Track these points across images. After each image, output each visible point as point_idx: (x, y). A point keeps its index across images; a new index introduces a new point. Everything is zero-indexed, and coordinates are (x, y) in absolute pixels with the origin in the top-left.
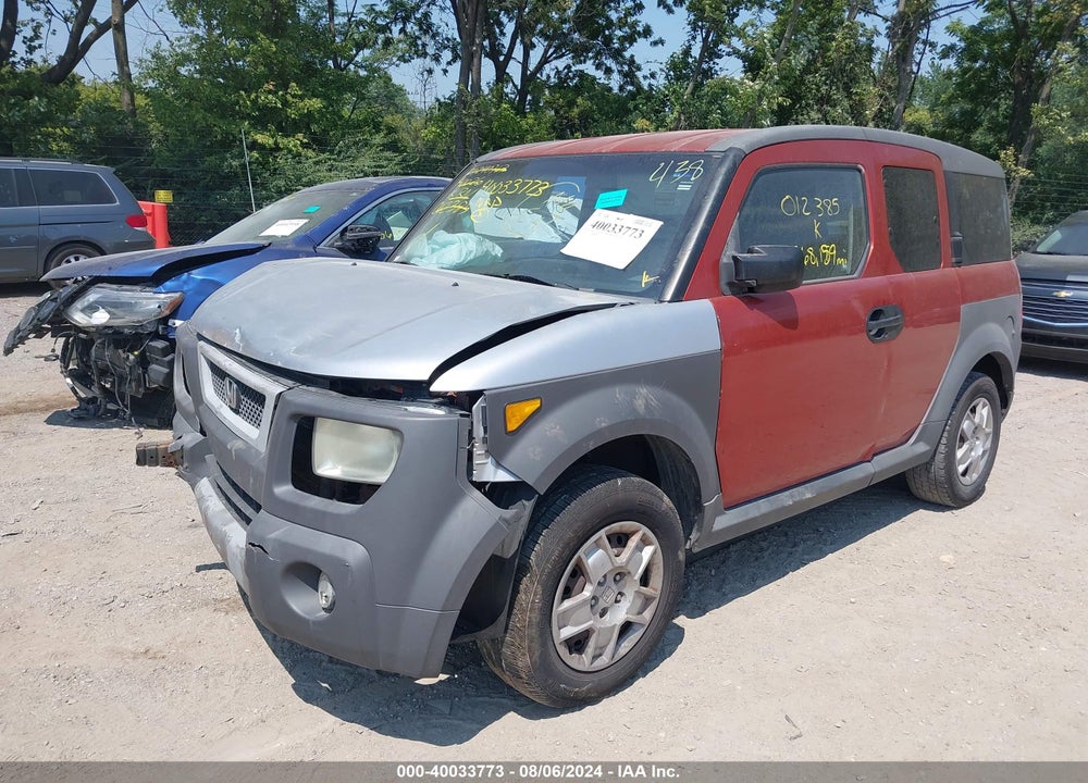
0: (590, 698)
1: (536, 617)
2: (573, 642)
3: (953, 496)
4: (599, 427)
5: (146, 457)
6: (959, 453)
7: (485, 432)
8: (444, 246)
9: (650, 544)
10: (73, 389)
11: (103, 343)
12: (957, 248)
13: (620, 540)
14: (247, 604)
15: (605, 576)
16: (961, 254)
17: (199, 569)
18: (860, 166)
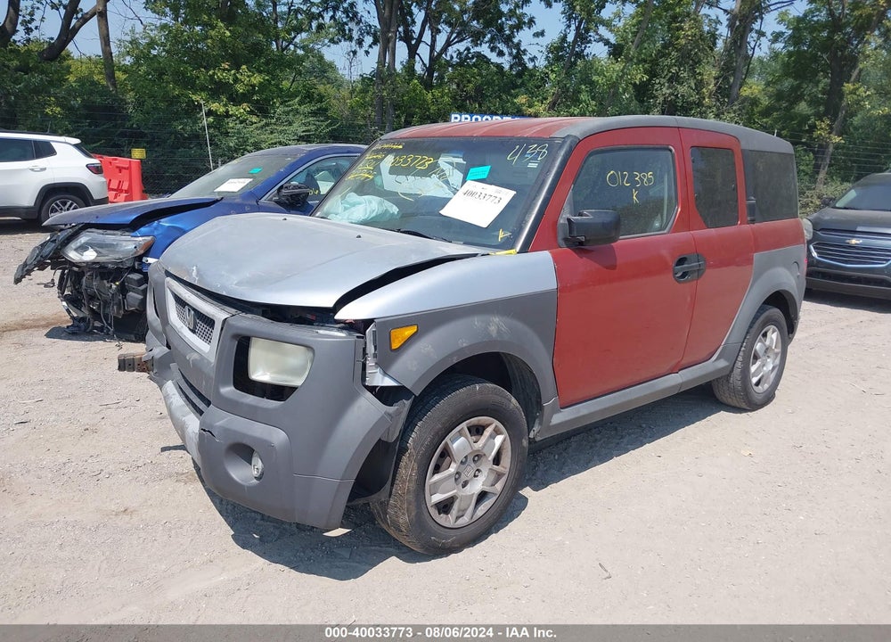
0: (454, 548)
1: (413, 486)
2: (442, 505)
3: (748, 402)
4: (461, 346)
5: (125, 365)
6: (753, 369)
7: (375, 349)
8: (354, 205)
9: (501, 433)
10: (68, 310)
11: (92, 275)
12: (752, 209)
13: (477, 431)
14: (200, 477)
15: (466, 457)
16: (755, 214)
17: (164, 449)
18: (671, 147)
